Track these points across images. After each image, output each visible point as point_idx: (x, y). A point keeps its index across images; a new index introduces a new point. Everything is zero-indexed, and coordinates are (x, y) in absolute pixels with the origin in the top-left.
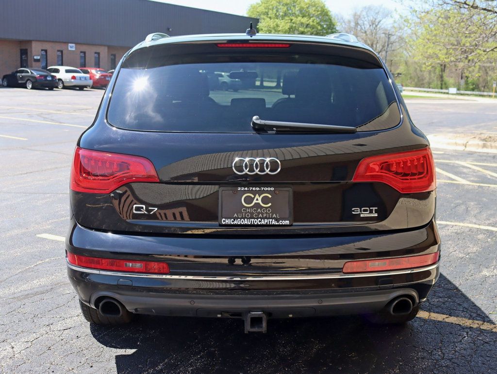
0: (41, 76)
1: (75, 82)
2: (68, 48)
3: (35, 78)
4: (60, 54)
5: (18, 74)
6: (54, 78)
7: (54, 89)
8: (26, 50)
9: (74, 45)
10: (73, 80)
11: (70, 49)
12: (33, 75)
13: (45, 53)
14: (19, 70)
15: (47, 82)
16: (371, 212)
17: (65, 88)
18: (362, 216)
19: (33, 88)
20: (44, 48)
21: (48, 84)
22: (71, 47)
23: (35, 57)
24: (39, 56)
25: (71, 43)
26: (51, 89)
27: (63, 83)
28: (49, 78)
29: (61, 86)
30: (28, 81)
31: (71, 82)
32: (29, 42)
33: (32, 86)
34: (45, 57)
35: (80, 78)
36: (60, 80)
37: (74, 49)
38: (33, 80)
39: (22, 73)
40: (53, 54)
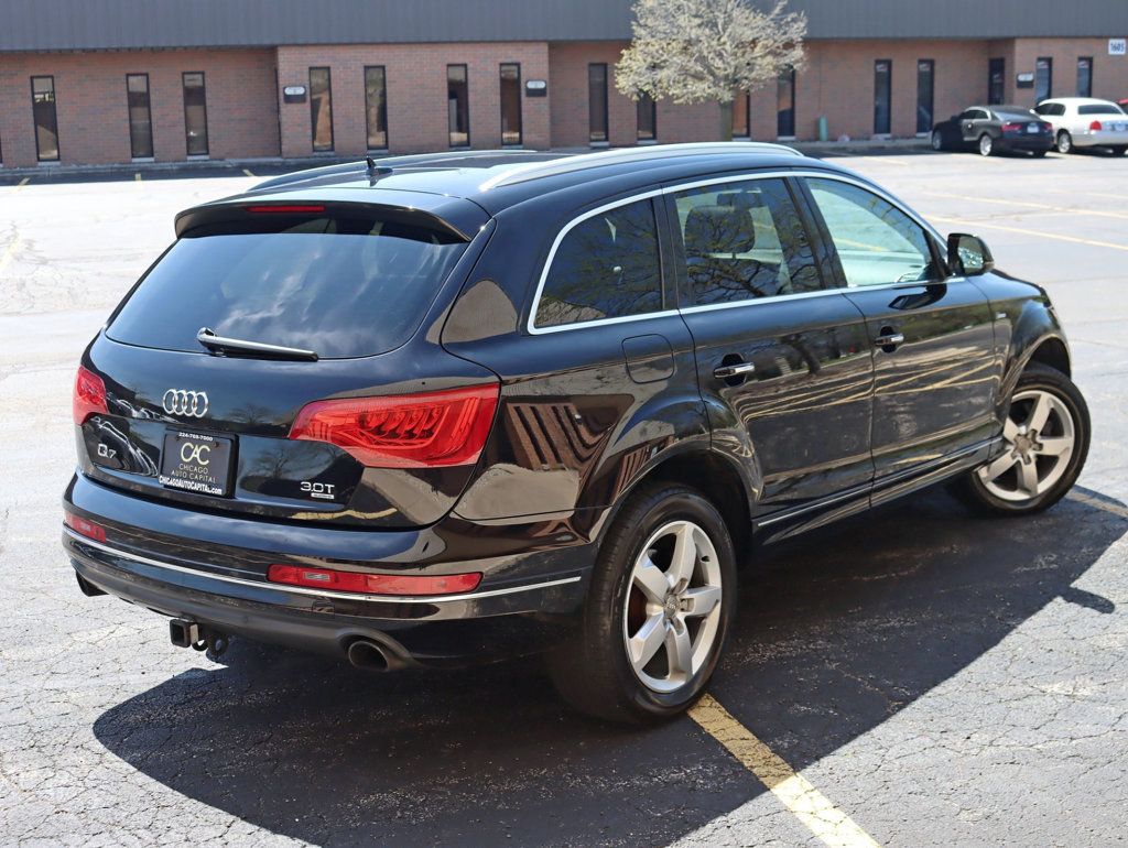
0: (1014, 124)
1: (1097, 138)
2: (1107, 51)
3: (998, 128)
4: (1087, 67)
5: (965, 121)
6: (1046, 128)
7: (1048, 154)
8: (1002, 60)
9: (1122, 41)
10: (1093, 132)
11: (1111, 52)
12: (995, 122)
13: (1046, 67)
14: (967, 110)
15: (1027, 138)
16: (326, 491)
17: (1074, 150)
18: (313, 495)
19: (993, 153)
20: (1042, 55)
21: (1031, 144)
22: (1116, 48)
23: (1022, 78)
24: (1030, 73)
25: (1115, 37)
26: (1040, 155)
27: (1070, 139)
28: (1033, 130)
29: (1065, 146)
30: (984, 138)
31: (1089, 136)
32: (1008, 42)
33: (992, 148)
34: (1047, 75)
35: (1113, 127)
36: (1063, 132)
37: (1122, 52)
38: (995, 135)
39: (973, 117)
40: (1066, 67)
